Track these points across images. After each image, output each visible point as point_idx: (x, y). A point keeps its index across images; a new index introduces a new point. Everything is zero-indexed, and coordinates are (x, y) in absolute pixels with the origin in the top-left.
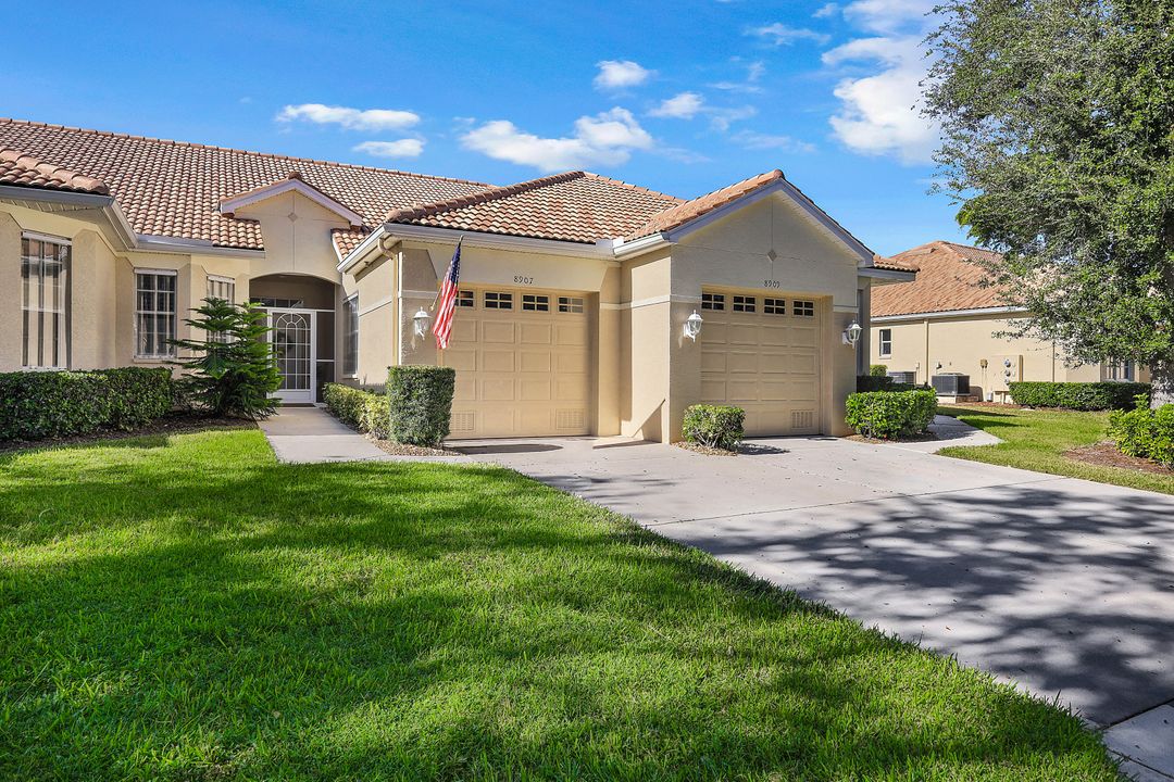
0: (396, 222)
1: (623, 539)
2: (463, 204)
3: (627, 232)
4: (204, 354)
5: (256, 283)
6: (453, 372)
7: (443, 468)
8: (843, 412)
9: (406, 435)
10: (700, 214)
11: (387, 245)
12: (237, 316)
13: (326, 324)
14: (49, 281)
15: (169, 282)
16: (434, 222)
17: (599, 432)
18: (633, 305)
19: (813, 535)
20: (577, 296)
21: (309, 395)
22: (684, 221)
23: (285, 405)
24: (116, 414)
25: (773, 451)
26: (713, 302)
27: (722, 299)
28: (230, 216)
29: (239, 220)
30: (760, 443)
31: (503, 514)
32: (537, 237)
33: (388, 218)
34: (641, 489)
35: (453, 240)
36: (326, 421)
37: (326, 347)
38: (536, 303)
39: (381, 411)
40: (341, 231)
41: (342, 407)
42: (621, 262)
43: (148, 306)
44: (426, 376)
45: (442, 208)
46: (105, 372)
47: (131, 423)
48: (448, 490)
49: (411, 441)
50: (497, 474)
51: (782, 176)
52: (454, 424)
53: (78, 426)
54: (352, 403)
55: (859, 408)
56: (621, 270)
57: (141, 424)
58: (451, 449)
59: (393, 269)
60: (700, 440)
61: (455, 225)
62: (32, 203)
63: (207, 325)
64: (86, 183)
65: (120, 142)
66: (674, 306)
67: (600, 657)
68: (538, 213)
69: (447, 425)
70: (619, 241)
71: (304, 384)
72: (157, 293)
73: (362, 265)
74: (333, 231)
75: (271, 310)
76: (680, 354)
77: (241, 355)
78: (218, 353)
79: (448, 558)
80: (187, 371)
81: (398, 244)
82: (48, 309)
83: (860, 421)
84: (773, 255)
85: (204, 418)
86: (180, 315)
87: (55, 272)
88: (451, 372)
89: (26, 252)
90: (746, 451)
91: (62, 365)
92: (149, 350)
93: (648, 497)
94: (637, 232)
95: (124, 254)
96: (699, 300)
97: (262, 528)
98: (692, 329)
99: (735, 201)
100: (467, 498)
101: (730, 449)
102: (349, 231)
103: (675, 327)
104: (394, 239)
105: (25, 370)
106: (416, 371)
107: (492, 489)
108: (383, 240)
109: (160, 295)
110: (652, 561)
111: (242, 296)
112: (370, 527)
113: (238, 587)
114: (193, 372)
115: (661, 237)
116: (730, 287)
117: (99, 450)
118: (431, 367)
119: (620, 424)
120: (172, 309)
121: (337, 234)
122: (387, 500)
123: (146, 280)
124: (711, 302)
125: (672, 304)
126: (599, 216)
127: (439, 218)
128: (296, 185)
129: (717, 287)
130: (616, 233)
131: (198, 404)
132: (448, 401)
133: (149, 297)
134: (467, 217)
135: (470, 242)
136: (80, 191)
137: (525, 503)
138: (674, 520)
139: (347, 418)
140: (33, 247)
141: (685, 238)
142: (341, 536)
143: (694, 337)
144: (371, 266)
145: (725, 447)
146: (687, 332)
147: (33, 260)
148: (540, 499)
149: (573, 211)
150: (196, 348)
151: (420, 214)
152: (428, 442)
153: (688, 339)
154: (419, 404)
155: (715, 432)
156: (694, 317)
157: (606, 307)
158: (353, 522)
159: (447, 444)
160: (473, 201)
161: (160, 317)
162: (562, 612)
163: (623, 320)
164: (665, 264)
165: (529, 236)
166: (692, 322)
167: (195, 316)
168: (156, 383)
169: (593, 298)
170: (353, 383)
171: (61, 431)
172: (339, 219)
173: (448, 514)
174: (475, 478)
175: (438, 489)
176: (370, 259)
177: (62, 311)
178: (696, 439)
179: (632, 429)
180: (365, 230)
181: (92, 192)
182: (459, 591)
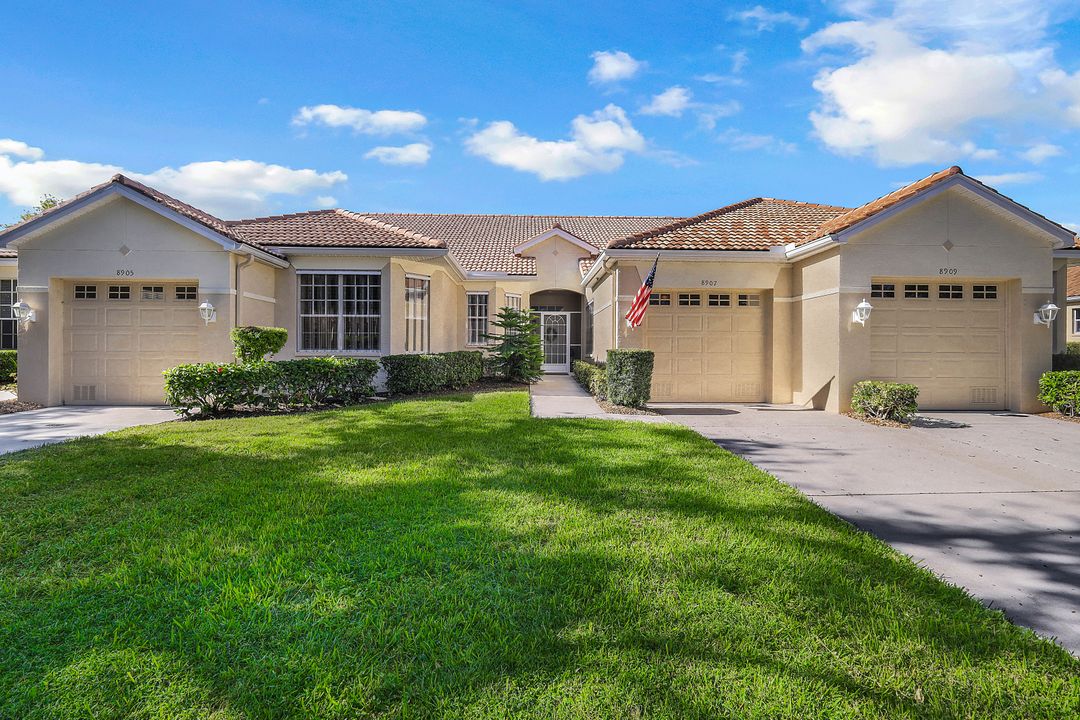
0: (613, 248)
1: (785, 514)
2: (663, 231)
3: (798, 239)
4: (501, 342)
5: (534, 297)
6: (653, 353)
7: (639, 427)
8: (1035, 389)
9: (619, 398)
10: (868, 215)
11: (608, 265)
12: (519, 318)
13: (576, 321)
14: (419, 301)
15: (485, 299)
16: (641, 246)
17: (774, 401)
18: (803, 297)
19: (1015, 532)
20: (754, 293)
21: (564, 368)
22: (853, 223)
23: (547, 374)
24: (450, 380)
25: (951, 425)
26: (883, 291)
27: (892, 288)
28: (519, 256)
29: (524, 258)
30: (935, 417)
31: (679, 475)
32: (720, 249)
33: (608, 245)
34: (811, 458)
35: (651, 256)
36: (572, 386)
37: (576, 337)
38: (720, 300)
39: (603, 381)
40: (585, 259)
41: (582, 376)
42: (793, 264)
43: (473, 314)
44: (632, 357)
45: (647, 235)
46: (444, 354)
47: (458, 385)
48: (638, 447)
49: (621, 403)
50: (680, 435)
51: (960, 171)
52: (654, 391)
53: (430, 386)
54: (587, 374)
55: (1058, 386)
56: (793, 271)
57: (464, 385)
58: (651, 410)
59: (612, 282)
60: (870, 413)
61: (655, 246)
62: (410, 256)
63: (503, 325)
64: (435, 242)
65: (466, 219)
66: (843, 297)
67: (748, 671)
68: (721, 231)
69: (648, 393)
70: (792, 246)
71: (562, 360)
72: (478, 304)
73: (595, 280)
74: (579, 260)
75: (543, 313)
76: (849, 338)
77: (521, 343)
78: (509, 341)
79: (621, 515)
80: (492, 353)
81: (615, 263)
82: (419, 318)
83: (1058, 400)
84: (949, 245)
85: (500, 382)
86: (490, 318)
87: (421, 296)
88: (651, 354)
89: (407, 285)
90: (919, 423)
91: (426, 351)
92: (473, 340)
93: (815, 466)
94: (807, 238)
95: (461, 284)
96: (869, 290)
97: (498, 470)
98: (861, 315)
99: (906, 199)
100: (651, 456)
101: (901, 421)
102: (589, 259)
103: (845, 313)
104: (612, 260)
105: (407, 353)
106: (625, 354)
107: (673, 448)
108: (605, 261)
109: (480, 307)
110: (816, 545)
111: (526, 305)
112: (568, 478)
113: (462, 523)
114: (496, 353)
115: (830, 239)
116: (900, 277)
117: (434, 403)
118: (635, 350)
119: (792, 396)
120: (486, 315)
121: (582, 261)
122: (592, 453)
123: (473, 298)
124: (881, 291)
125: (841, 294)
126: (774, 228)
127: (644, 242)
128: (558, 232)
129: (885, 278)
130: (788, 240)
131: (499, 373)
132: (649, 374)
133: (473, 308)
134: (665, 240)
135: (665, 256)
136: (432, 247)
137: (698, 464)
138: (841, 492)
139: (584, 384)
140: (411, 283)
141: (852, 238)
142: (547, 483)
143: (863, 322)
144: (600, 280)
145: (897, 420)
146: (856, 318)
147: (411, 290)
148: (712, 461)
149: (751, 227)
150: (496, 339)
151: (630, 241)
152: (635, 405)
153: (857, 324)
154: (628, 377)
155: (886, 406)
156: (864, 305)
157: (779, 300)
158: (559, 471)
159: (648, 405)
160: (671, 229)
161: (480, 320)
162: (716, 594)
163: (795, 310)
164: (835, 261)
165: (713, 249)
166: (862, 309)
167: (498, 319)
168: (472, 361)
169: (768, 294)
170: (590, 361)
171: (421, 389)
172: (582, 251)
173: (631, 471)
174: (660, 439)
175: (630, 446)
176: (599, 275)
177: (425, 318)
178: (866, 411)
179: (803, 398)
180: (594, 257)
181: (438, 248)
182: (622, 552)
